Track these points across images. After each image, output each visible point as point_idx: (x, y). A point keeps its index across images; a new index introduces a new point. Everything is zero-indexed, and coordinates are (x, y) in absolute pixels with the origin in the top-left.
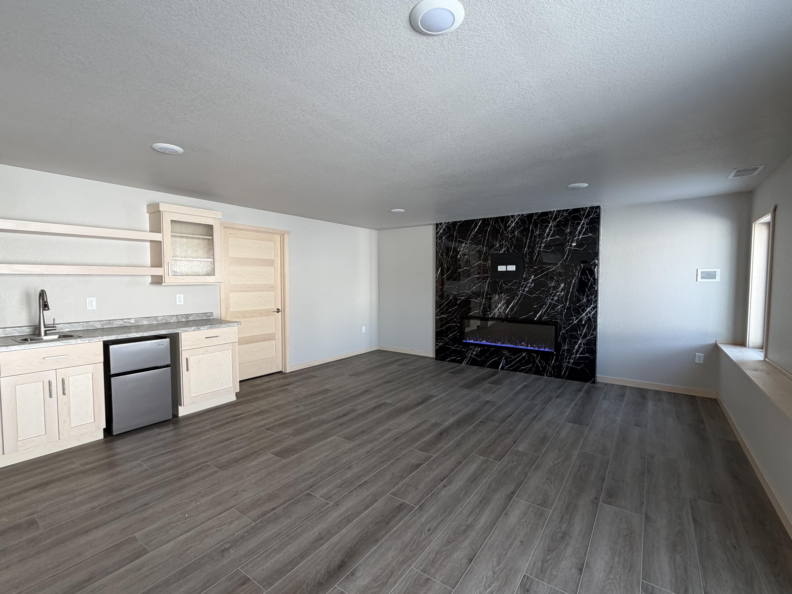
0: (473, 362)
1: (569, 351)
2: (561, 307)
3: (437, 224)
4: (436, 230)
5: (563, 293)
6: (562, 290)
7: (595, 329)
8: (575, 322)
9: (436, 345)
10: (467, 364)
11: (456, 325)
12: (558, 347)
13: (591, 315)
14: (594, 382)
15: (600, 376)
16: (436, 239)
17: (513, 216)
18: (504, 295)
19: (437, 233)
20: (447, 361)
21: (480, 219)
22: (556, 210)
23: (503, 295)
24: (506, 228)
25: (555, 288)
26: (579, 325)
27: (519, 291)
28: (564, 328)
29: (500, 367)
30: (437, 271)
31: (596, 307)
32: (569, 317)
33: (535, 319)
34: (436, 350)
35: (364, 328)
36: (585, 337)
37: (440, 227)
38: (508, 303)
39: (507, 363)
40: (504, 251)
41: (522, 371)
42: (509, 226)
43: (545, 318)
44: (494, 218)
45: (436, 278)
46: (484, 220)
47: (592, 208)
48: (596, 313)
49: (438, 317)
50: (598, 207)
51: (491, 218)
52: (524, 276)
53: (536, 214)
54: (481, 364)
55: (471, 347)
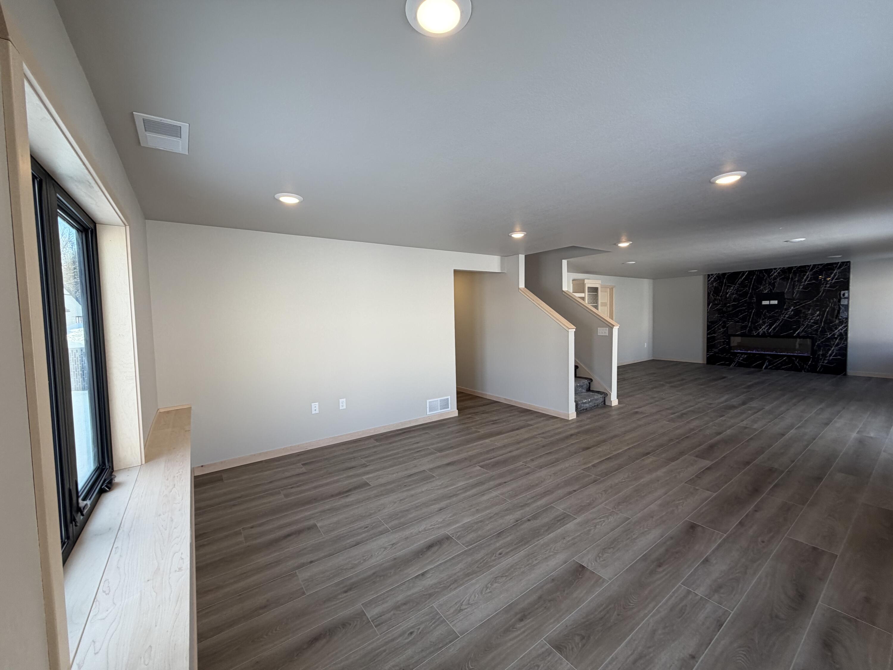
0: (740, 365)
1: (824, 355)
2: (817, 327)
3: (709, 275)
4: (708, 278)
5: (818, 318)
6: (818, 316)
7: (846, 339)
8: (829, 336)
9: (707, 355)
10: (735, 366)
11: (725, 341)
12: (814, 352)
13: (842, 331)
14: (845, 374)
15: (850, 372)
16: (708, 284)
17: (775, 269)
18: (768, 320)
19: (708, 281)
20: (717, 365)
21: (746, 271)
22: (812, 264)
23: (766, 320)
24: (769, 276)
25: (812, 314)
26: (833, 338)
27: (781, 317)
28: (819, 340)
29: (764, 367)
30: (708, 305)
31: (847, 326)
32: (823, 332)
33: (795, 335)
34: (707, 358)
35: (646, 344)
36: (837, 345)
37: (711, 276)
38: (771, 325)
39: (769, 365)
40: (767, 291)
41: (783, 369)
42: (772, 275)
43: (803, 334)
44: (759, 270)
45: (708, 310)
46: (750, 272)
47: (843, 263)
48: (847, 330)
49: (709, 336)
50: (849, 262)
51: (756, 271)
52: (785, 307)
53: (795, 267)
54: (748, 366)
55: (738, 355)
